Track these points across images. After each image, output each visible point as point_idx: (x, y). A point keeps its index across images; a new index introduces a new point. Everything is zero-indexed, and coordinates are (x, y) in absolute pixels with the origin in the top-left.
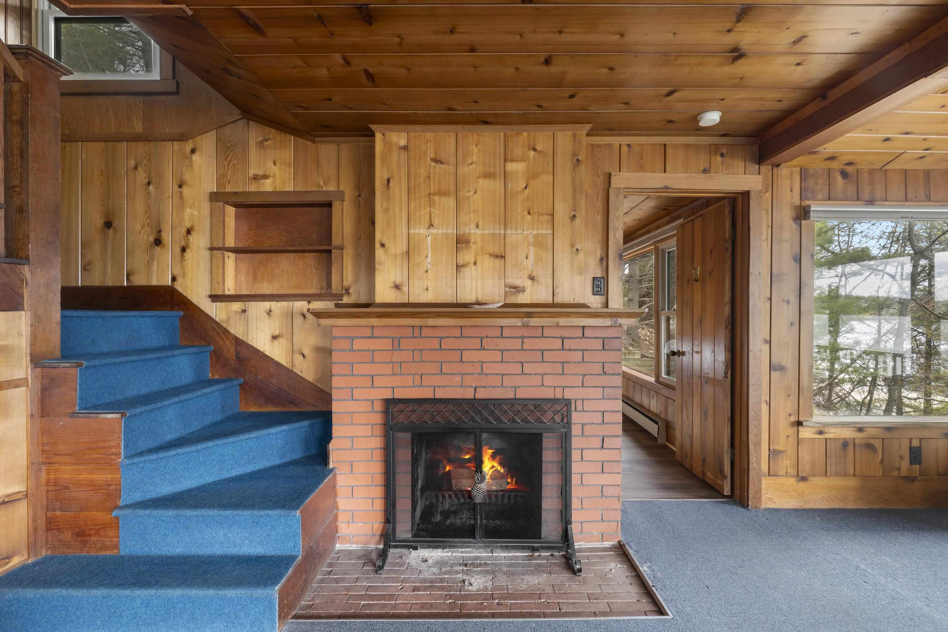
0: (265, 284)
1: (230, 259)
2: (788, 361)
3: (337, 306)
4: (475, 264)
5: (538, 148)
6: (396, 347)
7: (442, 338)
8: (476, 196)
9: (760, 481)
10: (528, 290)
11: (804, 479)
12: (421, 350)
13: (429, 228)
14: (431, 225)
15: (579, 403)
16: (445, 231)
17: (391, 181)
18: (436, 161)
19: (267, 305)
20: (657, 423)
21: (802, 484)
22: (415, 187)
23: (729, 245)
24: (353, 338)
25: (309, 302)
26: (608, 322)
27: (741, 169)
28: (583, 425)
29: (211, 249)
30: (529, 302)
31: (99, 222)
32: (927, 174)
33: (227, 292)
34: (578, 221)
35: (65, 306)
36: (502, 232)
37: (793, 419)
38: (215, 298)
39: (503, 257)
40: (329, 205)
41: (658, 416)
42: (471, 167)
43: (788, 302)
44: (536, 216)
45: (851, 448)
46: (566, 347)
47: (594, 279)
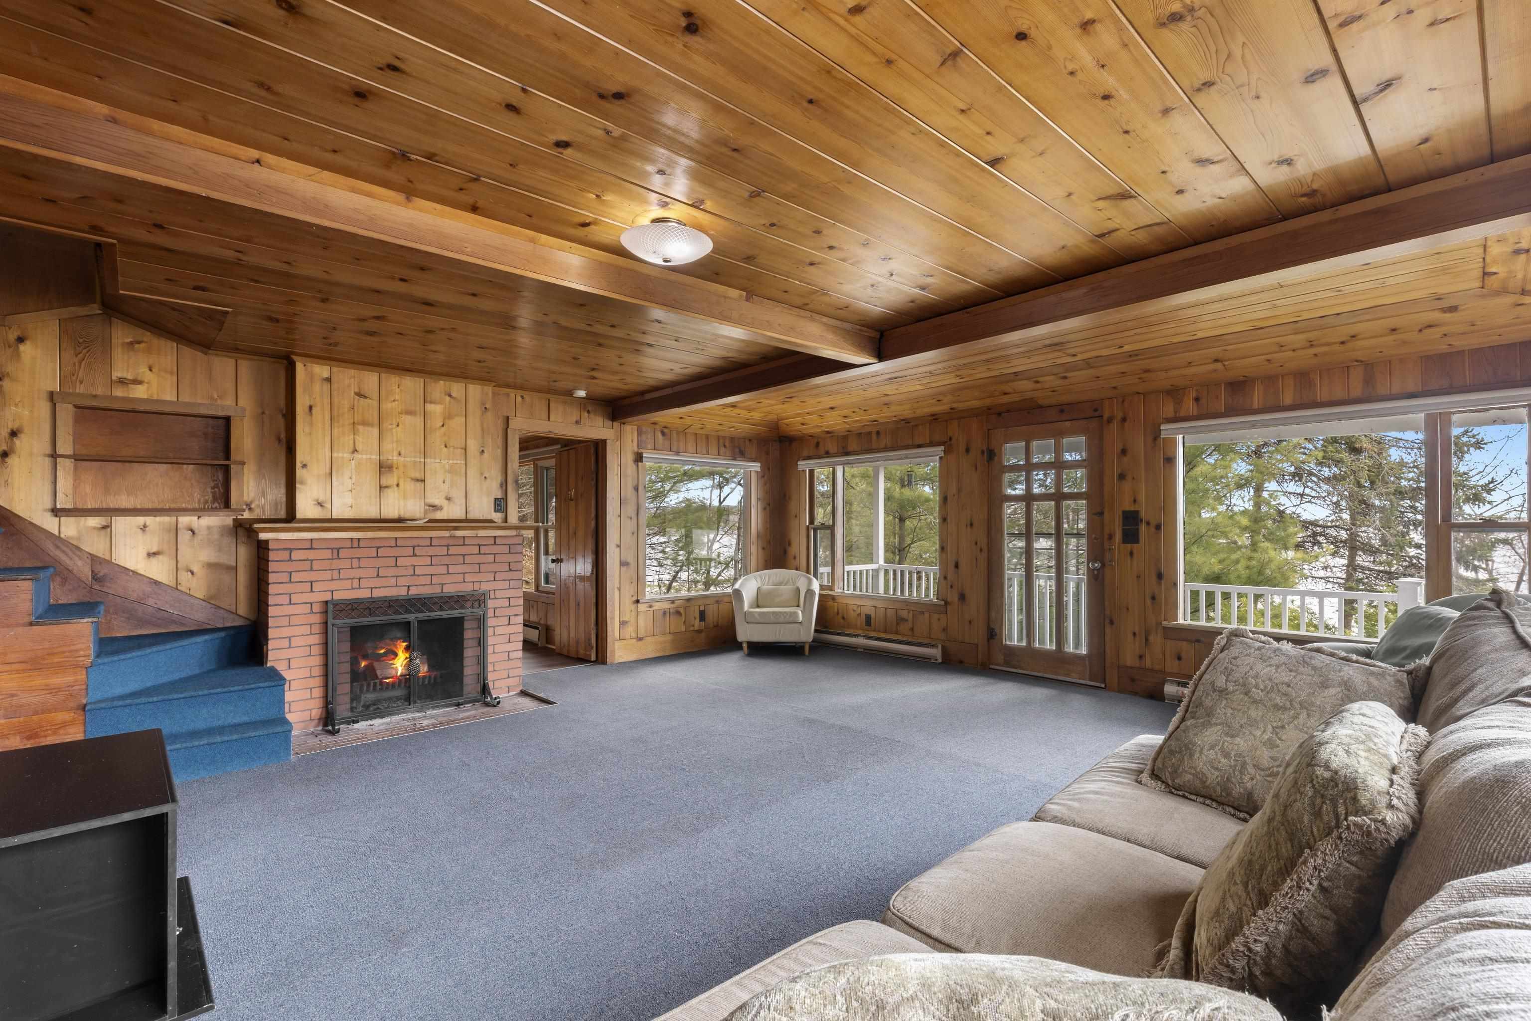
0: (124, 497)
1: (68, 470)
2: (631, 559)
4: (398, 485)
5: (454, 394)
6: (335, 556)
7: (378, 548)
8: (399, 429)
9: (614, 644)
10: (445, 508)
11: (640, 639)
12: (359, 559)
13: (353, 452)
14: (355, 451)
15: (492, 593)
16: (368, 456)
17: (314, 409)
18: (360, 395)
19: (141, 520)
20: (537, 628)
21: (640, 643)
22: (338, 416)
23: (594, 476)
25: (199, 517)
26: (514, 533)
27: (601, 424)
28: (495, 609)
29: (53, 456)
30: (446, 518)
32: (707, 437)
34: (486, 455)
36: (422, 460)
37: (634, 598)
38: (58, 512)
39: (423, 481)
40: (227, 420)
41: (539, 623)
42: (394, 404)
43: (631, 519)
44: (451, 449)
45: (668, 615)
46: (482, 552)
47: (496, 499)
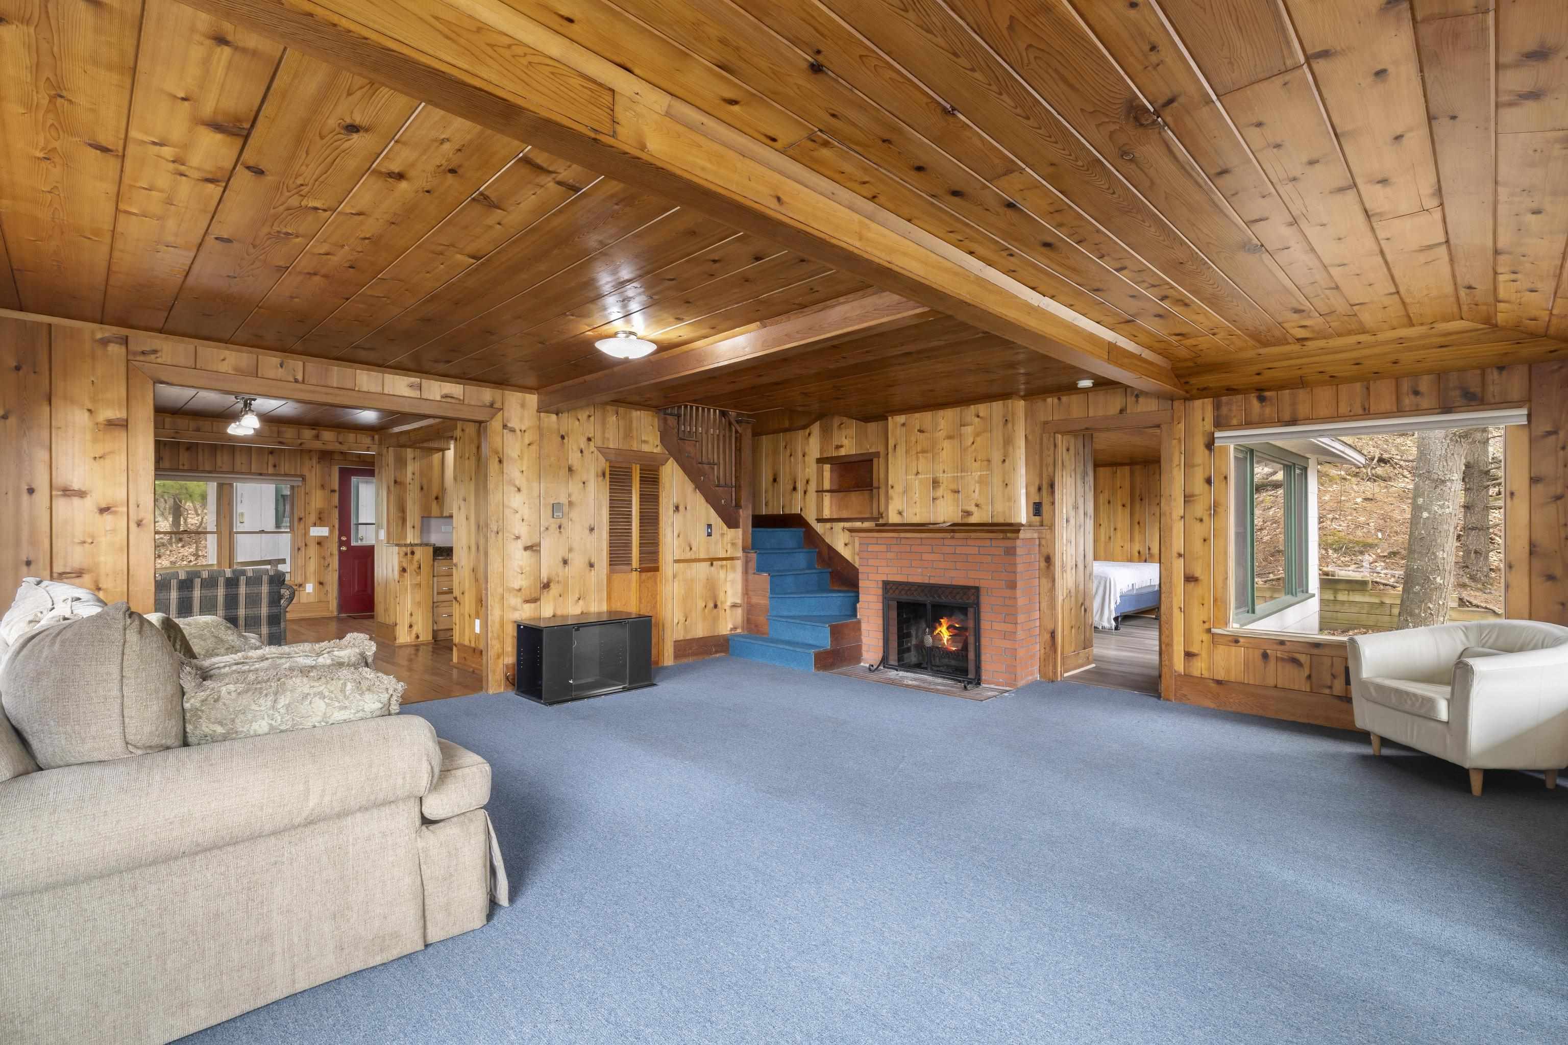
0: (842, 512)
1: (827, 498)
2: (1201, 574)
3: (877, 525)
4: (943, 497)
5: (981, 414)
8: (944, 452)
9: (1171, 677)
10: (977, 514)
11: (1219, 682)
12: (901, 552)
13: (917, 475)
14: (918, 473)
16: (926, 476)
17: (897, 446)
18: (921, 431)
19: (843, 525)
21: (1218, 687)
22: (909, 449)
24: (868, 544)
25: (862, 523)
27: (1155, 406)
29: (817, 492)
30: (974, 522)
31: (771, 479)
33: (825, 517)
34: (1007, 463)
35: (753, 526)
36: (959, 475)
37: (1207, 625)
38: (819, 520)
39: (959, 491)
40: (872, 460)
42: (940, 433)
43: (1201, 520)
44: (981, 463)
45: (1273, 659)
47: (1034, 503)
